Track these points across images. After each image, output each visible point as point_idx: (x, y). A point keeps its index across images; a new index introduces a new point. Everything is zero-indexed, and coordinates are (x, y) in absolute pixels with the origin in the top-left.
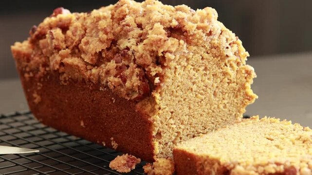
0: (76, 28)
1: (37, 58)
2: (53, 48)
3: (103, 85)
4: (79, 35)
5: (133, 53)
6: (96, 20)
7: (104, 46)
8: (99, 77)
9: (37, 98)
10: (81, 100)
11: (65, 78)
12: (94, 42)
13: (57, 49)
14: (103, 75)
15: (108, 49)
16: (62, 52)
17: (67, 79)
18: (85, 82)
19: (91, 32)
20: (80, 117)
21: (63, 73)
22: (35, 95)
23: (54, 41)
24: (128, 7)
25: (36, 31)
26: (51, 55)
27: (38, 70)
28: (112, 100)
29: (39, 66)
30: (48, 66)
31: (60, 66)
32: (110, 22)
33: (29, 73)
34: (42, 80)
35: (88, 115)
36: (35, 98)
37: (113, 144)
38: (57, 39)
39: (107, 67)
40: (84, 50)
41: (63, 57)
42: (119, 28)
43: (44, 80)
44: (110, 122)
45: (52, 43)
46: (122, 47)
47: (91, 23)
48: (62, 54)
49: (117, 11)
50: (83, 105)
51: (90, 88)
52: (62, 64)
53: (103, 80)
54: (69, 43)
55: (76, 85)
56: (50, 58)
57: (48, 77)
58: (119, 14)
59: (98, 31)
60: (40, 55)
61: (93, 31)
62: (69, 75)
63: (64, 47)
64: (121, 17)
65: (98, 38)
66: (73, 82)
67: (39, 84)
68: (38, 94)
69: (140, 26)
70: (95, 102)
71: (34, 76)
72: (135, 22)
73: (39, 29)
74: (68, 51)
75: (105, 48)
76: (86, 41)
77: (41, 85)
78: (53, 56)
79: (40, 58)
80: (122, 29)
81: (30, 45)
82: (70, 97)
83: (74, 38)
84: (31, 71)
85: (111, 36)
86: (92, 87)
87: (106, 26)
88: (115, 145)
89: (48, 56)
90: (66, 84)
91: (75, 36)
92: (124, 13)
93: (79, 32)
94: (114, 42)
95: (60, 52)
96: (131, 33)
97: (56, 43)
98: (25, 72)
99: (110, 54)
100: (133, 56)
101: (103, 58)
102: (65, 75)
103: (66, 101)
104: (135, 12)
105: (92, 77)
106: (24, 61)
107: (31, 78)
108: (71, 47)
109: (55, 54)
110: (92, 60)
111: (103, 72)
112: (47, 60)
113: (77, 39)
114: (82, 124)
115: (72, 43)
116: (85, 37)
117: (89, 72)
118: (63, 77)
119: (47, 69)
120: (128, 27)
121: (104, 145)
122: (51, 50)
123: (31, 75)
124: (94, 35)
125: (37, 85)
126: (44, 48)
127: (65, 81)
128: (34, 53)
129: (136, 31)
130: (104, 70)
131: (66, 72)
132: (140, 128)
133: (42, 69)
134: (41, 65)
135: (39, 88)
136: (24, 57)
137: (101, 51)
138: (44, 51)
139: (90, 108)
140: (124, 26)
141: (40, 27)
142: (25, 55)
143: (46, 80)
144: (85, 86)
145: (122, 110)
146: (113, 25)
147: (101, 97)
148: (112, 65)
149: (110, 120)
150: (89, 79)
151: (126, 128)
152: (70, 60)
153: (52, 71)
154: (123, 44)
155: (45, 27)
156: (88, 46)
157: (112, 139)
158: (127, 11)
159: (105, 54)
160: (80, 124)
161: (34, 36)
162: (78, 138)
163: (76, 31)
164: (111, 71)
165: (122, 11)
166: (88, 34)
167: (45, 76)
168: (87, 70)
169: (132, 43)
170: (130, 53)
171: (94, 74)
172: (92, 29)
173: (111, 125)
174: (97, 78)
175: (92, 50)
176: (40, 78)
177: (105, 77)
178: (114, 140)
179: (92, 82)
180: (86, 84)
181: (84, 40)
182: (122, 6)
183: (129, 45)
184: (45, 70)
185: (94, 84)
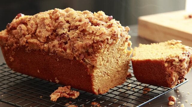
0: (32, 24)
1: (12, 40)
2: (22, 34)
3: (51, 52)
4: (34, 27)
5: (68, 36)
6: (42, 20)
7: (50, 33)
8: (49, 48)
9: (12, 59)
10: (38, 60)
11: (29, 49)
12: (44, 31)
13: (24, 35)
14: (51, 47)
15: (52, 34)
16: (27, 36)
17: (30, 49)
18: (40, 51)
19: (40, 26)
20: (37, 68)
21: (27, 47)
22: (11, 58)
23: (22, 31)
24: (59, 13)
25: (10, 26)
26: (20, 38)
27: (12, 45)
28: (57, 60)
29: (13, 43)
30: (19, 43)
31: (26, 43)
32: (50, 21)
33: (7, 47)
34: (15, 50)
35: (42, 67)
36: (11, 59)
37: (56, 81)
38: (24, 30)
39: (53, 44)
40: (39, 35)
41: (27, 39)
42: (57, 24)
43: (16, 50)
44: (55, 70)
45: (21, 32)
46: (60, 33)
47: (40, 21)
48: (27, 37)
49: (54, 15)
50: (39, 62)
51: (44, 54)
52: (27, 42)
53: (51, 50)
54: (30, 32)
55: (35, 52)
56: (20, 39)
57: (19, 49)
58: (56, 16)
59: (45, 26)
60: (13, 38)
61: (42, 25)
62: (31, 48)
63: (28, 34)
64: (57, 18)
65: (46, 29)
66: (33, 51)
67: (13, 52)
68: (12, 57)
69: (68, 22)
70: (46, 61)
71: (10, 48)
72: (65, 20)
73: (11, 25)
74: (30, 35)
75: (50, 34)
76: (39, 31)
77: (14, 53)
78: (21, 38)
79: (14, 39)
80: (59, 24)
81: (6, 33)
82: (31, 58)
83: (32, 29)
84: (8, 46)
85: (52, 28)
86: (44, 53)
87: (49, 23)
88: (57, 81)
89: (18, 38)
90: (29, 52)
91: (33, 28)
92: (58, 16)
93: (34, 26)
94: (54, 31)
95: (26, 36)
96: (64, 26)
97: (24, 32)
98: (5, 46)
99: (53, 37)
100: (68, 38)
101: (49, 39)
102: (29, 48)
103: (29, 60)
104: (63, 15)
105: (45, 48)
106: (4, 41)
107: (8, 49)
108: (31, 33)
109: (23, 38)
110: (44, 41)
111: (51, 46)
112: (18, 40)
113: (34, 29)
114: (38, 71)
115: (31, 32)
116: (38, 29)
117: (43, 46)
118: (28, 48)
119: (18, 45)
120: (62, 23)
121: (51, 81)
122: (21, 35)
123: (9, 48)
124: (43, 27)
125: (12, 52)
126: (15, 35)
127: (29, 51)
128: (10, 37)
129: (66, 25)
130: (52, 45)
131: (30, 46)
132: (73, 73)
133: (15, 45)
134: (14, 43)
135: (13, 54)
136: (4, 39)
137: (48, 35)
138: (16, 36)
139: (43, 63)
140: (60, 22)
141: (12, 24)
142: (4, 38)
143: (17, 50)
144: (40, 53)
145: (62, 64)
146: (52, 22)
147: (50, 58)
148: (56, 42)
149: (55, 69)
150: (43, 50)
151: (64, 73)
152: (32, 41)
153: (21, 46)
154: (61, 31)
155: (15, 24)
156: (41, 33)
157: (56, 78)
158: (60, 15)
159: (51, 37)
160: (37, 71)
161: (9, 29)
162: (35, 78)
163: (32, 26)
164: (56, 46)
165: (57, 15)
166: (40, 27)
167: (17, 48)
168: (42, 45)
169: (66, 31)
170: (66, 36)
171: (46, 47)
172: (41, 24)
173: (56, 72)
174: (48, 49)
175: (44, 35)
176: (14, 49)
177: (52, 48)
178: (57, 79)
179: (45, 51)
180: (41, 52)
181: (38, 30)
182: (56, 12)
183: (64, 32)
184: (17, 45)
185: (46, 52)
